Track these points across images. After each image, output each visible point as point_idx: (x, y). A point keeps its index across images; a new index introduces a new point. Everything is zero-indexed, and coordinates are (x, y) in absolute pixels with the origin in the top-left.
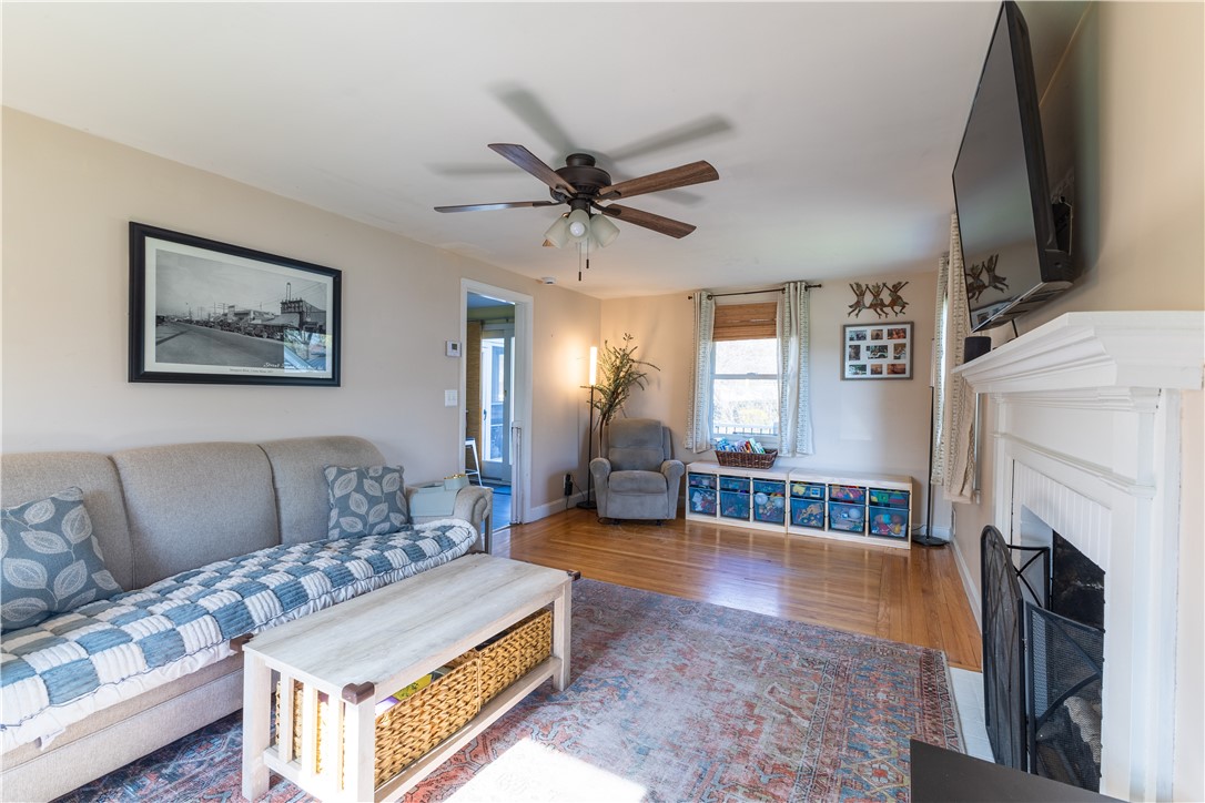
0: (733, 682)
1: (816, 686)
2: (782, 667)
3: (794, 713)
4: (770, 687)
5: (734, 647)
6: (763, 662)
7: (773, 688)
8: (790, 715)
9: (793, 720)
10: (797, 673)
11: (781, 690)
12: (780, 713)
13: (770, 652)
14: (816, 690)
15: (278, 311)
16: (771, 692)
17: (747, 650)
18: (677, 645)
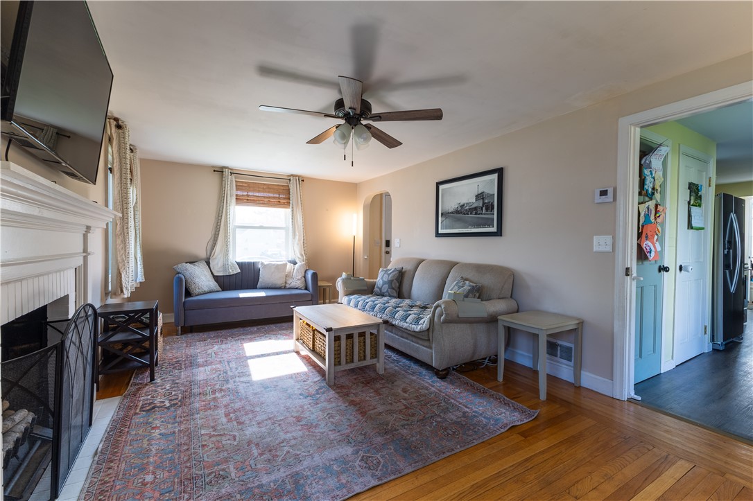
0: (262, 429)
1: (206, 459)
2: (238, 458)
3: (212, 433)
4: (237, 439)
5: (288, 452)
6: (256, 454)
7: (235, 440)
8: (214, 431)
9: (211, 430)
10: (226, 461)
11: (229, 442)
12: (221, 429)
13: (259, 466)
14: (205, 455)
15: (474, 200)
16: (234, 437)
17: (277, 456)
18: (322, 428)
